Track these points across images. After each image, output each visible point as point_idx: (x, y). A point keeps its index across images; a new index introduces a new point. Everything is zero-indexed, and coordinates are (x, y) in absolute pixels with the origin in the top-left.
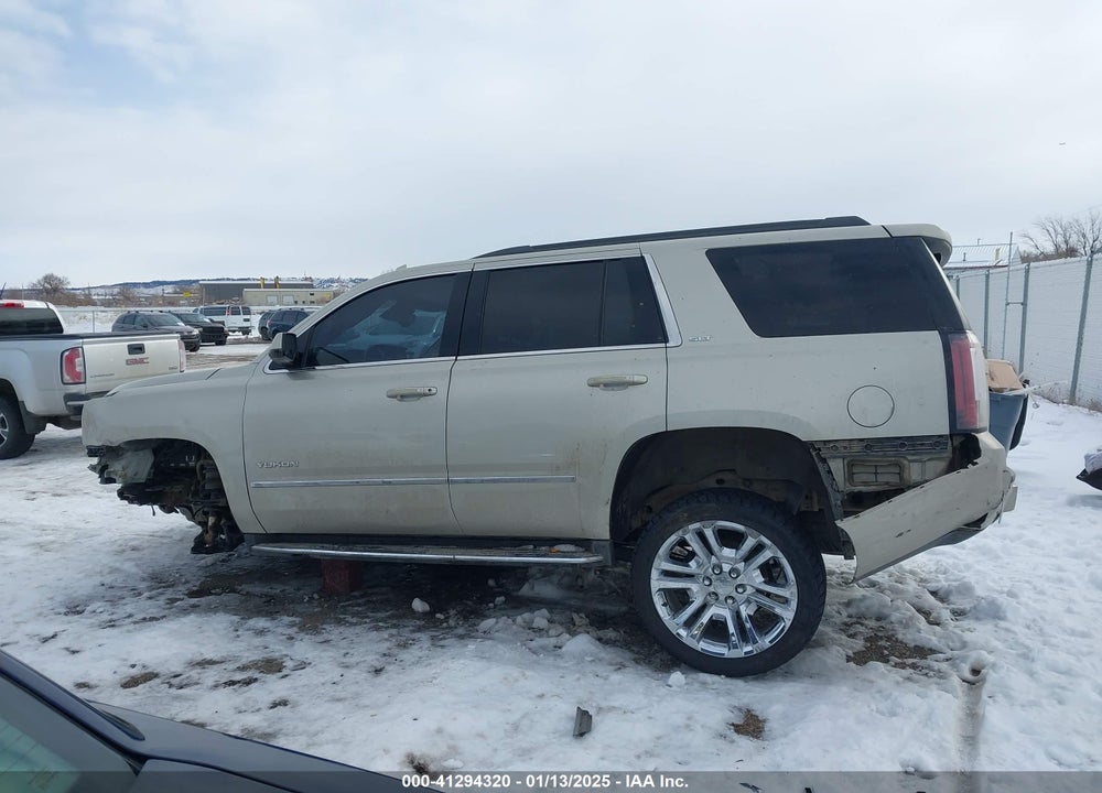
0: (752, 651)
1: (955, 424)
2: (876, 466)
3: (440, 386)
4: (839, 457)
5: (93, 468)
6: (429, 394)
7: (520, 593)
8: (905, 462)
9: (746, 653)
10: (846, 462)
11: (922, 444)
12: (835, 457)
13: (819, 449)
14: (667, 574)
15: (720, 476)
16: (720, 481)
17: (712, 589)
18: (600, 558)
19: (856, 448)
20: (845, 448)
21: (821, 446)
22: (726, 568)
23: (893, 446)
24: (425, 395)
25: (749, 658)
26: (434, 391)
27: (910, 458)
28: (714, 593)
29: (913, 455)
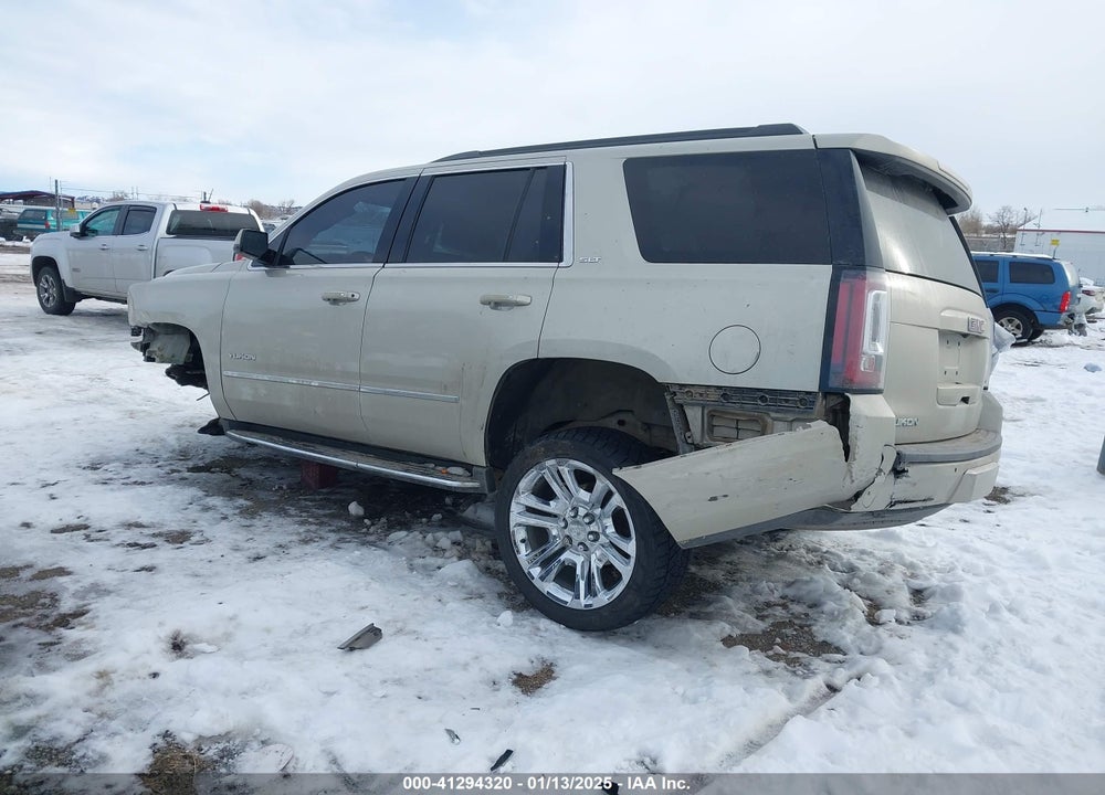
0: (591, 605)
1: (828, 379)
2: (738, 420)
3: (361, 292)
4: (698, 405)
5: (135, 345)
6: (352, 300)
7: (464, 514)
8: (769, 420)
9: (586, 606)
10: (706, 412)
11: (787, 401)
12: (693, 405)
13: (675, 394)
14: (530, 510)
15: (622, 417)
16: (621, 423)
17: (567, 532)
18: (476, 484)
19: (714, 396)
20: (701, 395)
21: (676, 389)
22: (582, 512)
23: (754, 399)
24: (348, 300)
25: (588, 612)
26: (357, 296)
27: (773, 415)
28: (568, 536)
29: (776, 412)
